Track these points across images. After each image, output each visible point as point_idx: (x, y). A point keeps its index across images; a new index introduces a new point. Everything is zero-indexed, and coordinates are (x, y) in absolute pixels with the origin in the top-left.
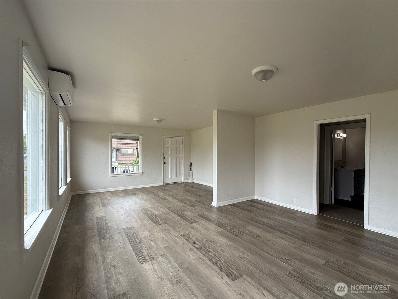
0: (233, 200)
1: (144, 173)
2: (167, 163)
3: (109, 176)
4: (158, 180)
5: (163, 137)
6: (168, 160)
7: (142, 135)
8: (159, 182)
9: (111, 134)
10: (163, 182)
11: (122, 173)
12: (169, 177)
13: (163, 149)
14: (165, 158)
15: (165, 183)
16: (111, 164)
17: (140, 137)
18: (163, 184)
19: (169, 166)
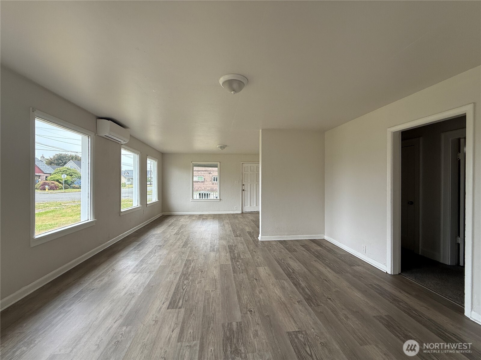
0: (285, 236)
1: (221, 200)
2: (245, 191)
3: (191, 201)
4: (236, 207)
5: (241, 163)
6: (247, 188)
7: (220, 162)
8: (237, 210)
9: (192, 162)
10: (241, 210)
11: (200, 199)
12: (248, 205)
13: (241, 176)
14: (243, 185)
15: (243, 211)
16: (193, 189)
17: (219, 164)
18: (241, 212)
19: (247, 194)
